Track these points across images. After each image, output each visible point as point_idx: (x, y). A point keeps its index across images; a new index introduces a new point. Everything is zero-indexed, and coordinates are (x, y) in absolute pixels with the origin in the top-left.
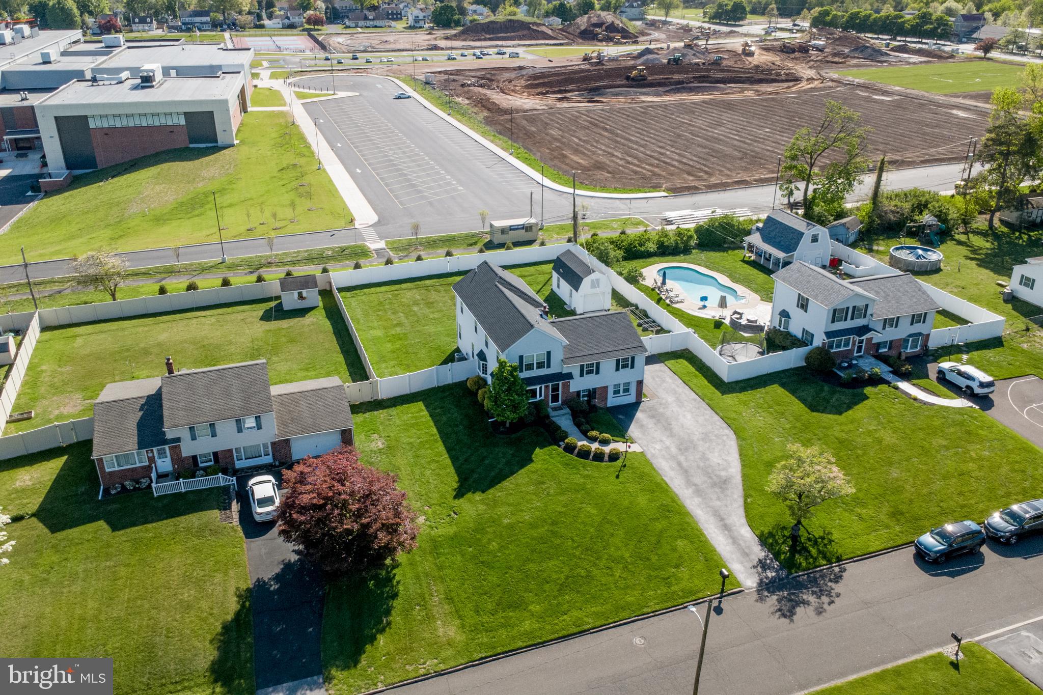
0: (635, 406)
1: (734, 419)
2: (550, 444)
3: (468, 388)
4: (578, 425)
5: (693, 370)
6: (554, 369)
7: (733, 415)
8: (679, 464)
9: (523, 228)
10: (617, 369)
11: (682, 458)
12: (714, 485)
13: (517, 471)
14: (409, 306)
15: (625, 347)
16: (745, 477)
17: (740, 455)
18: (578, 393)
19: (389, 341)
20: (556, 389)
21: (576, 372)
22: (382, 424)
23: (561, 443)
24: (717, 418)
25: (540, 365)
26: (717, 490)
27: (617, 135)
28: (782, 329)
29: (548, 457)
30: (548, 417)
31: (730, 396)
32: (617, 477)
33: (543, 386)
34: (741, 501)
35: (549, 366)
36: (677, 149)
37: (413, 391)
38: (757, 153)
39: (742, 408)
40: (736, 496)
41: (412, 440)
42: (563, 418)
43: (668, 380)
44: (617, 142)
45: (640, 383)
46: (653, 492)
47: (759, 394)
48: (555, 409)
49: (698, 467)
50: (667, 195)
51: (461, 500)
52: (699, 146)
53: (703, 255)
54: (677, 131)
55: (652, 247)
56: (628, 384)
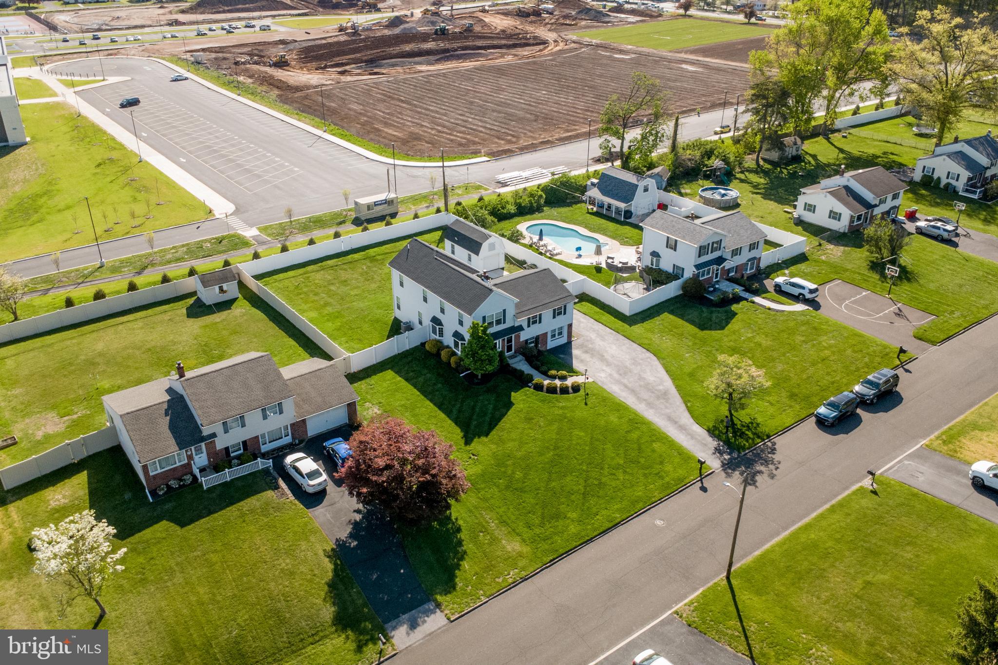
0: (569, 343)
1: (649, 344)
2: (522, 387)
3: (428, 351)
4: (537, 368)
5: (598, 310)
6: (509, 324)
7: (646, 342)
8: (626, 386)
9: (386, 203)
10: (554, 317)
11: (625, 381)
12: (658, 398)
13: (506, 413)
14: (325, 286)
15: (557, 298)
16: (678, 388)
17: (667, 371)
18: (526, 341)
19: (328, 320)
20: (510, 341)
21: (525, 325)
23: (530, 384)
24: (635, 345)
25: (498, 322)
26: (662, 401)
27: (416, 106)
28: (654, 267)
29: (524, 397)
30: (508, 365)
31: (636, 326)
32: (586, 404)
33: (501, 340)
34: (683, 407)
35: (504, 322)
36: (476, 115)
37: (378, 361)
38: (547, 114)
39: (650, 335)
40: (678, 403)
41: (403, 402)
42: (520, 364)
43: (582, 320)
44: (419, 113)
45: (570, 326)
46: (618, 410)
47: (657, 321)
48: (511, 357)
49: (641, 386)
50: (489, 159)
51: (473, 444)
52: (493, 111)
53: (555, 211)
54: (467, 98)
55: (512, 209)
56: (561, 328)
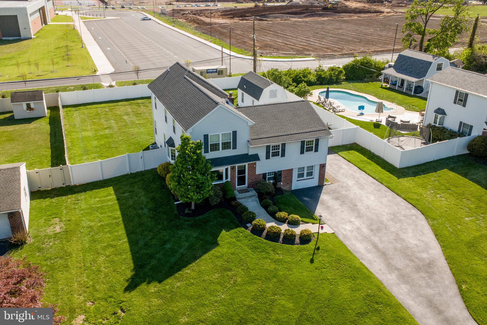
0: (319, 188)
1: (418, 200)
2: (237, 226)
3: (159, 174)
4: (265, 207)
5: (365, 159)
6: (240, 150)
7: (415, 197)
8: (375, 246)
9: (216, 72)
10: (302, 152)
11: (376, 240)
12: (418, 269)
13: (200, 256)
14: (120, 116)
15: (309, 130)
16: (450, 260)
17: (436, 236)
18: (264, 175)
19: (96, 140)
20: (242, 171)
21: (262, 154)
22: (66, 208)
23: (249, 225)
24: (399, 199)
25: (226, 146)
26: (423, 274)
27: (278, 33)
28: (437, 125)
29: (234, 240)
30: (234, 199)
31: (406, 179)
32: (312, 261)
33: (229, 167)
34: (454, 290)
35: (235, 147)
36: (317, 38)
37: (105, 178)
39: (420, 190)
40: (447, 282)
41: (92, 224)
42: (250, 200)
43: (344, 166)
44: (278, 36)
45: (323, 167)
46: (354, 278)
47: (432, 177)
48: (241, 191)
49: (395, 249)
50: (315, 59)
51: (133, 293)
52: (331, 37)
53: (351, 85)
56: (311, 167)
